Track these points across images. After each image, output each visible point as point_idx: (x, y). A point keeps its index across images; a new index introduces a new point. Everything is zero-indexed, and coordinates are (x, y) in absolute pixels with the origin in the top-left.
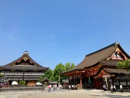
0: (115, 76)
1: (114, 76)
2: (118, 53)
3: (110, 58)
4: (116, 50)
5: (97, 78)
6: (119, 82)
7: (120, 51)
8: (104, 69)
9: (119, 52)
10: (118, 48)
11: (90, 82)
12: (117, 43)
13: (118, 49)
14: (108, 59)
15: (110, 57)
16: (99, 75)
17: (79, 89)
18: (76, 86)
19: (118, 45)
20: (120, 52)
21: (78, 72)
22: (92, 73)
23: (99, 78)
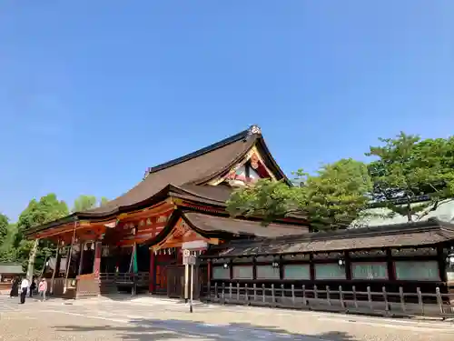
0: (220, 243)
1: (215, 241)
2: (255, 165)
3: (222, 180)
4: (249, 156)
5: (162, 250)
6: (231, 265)
7: (260, 159)
8: (186, 215)
9: (259, 163)
10: (254, 148)
11: (136, 269)
12: (255, 130)
13: (254, 153)
14: (216, 184)
15: (222, 176)
16: (169, 239)
17: (85, 297)
18: (73, 284)
19: (256, 137)
20: (261, 162)
21: (85, 224)
22: (148, 232)
23: (167, 250)
